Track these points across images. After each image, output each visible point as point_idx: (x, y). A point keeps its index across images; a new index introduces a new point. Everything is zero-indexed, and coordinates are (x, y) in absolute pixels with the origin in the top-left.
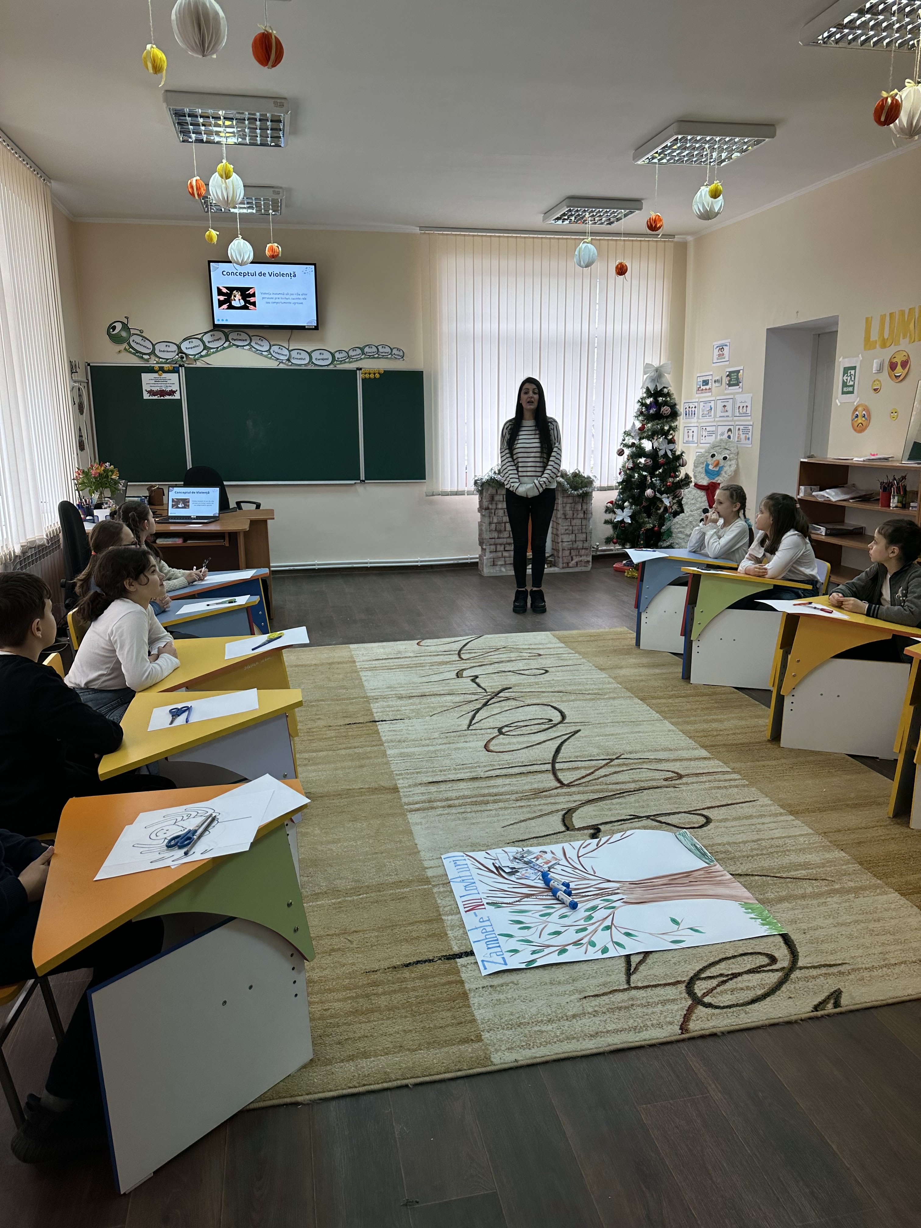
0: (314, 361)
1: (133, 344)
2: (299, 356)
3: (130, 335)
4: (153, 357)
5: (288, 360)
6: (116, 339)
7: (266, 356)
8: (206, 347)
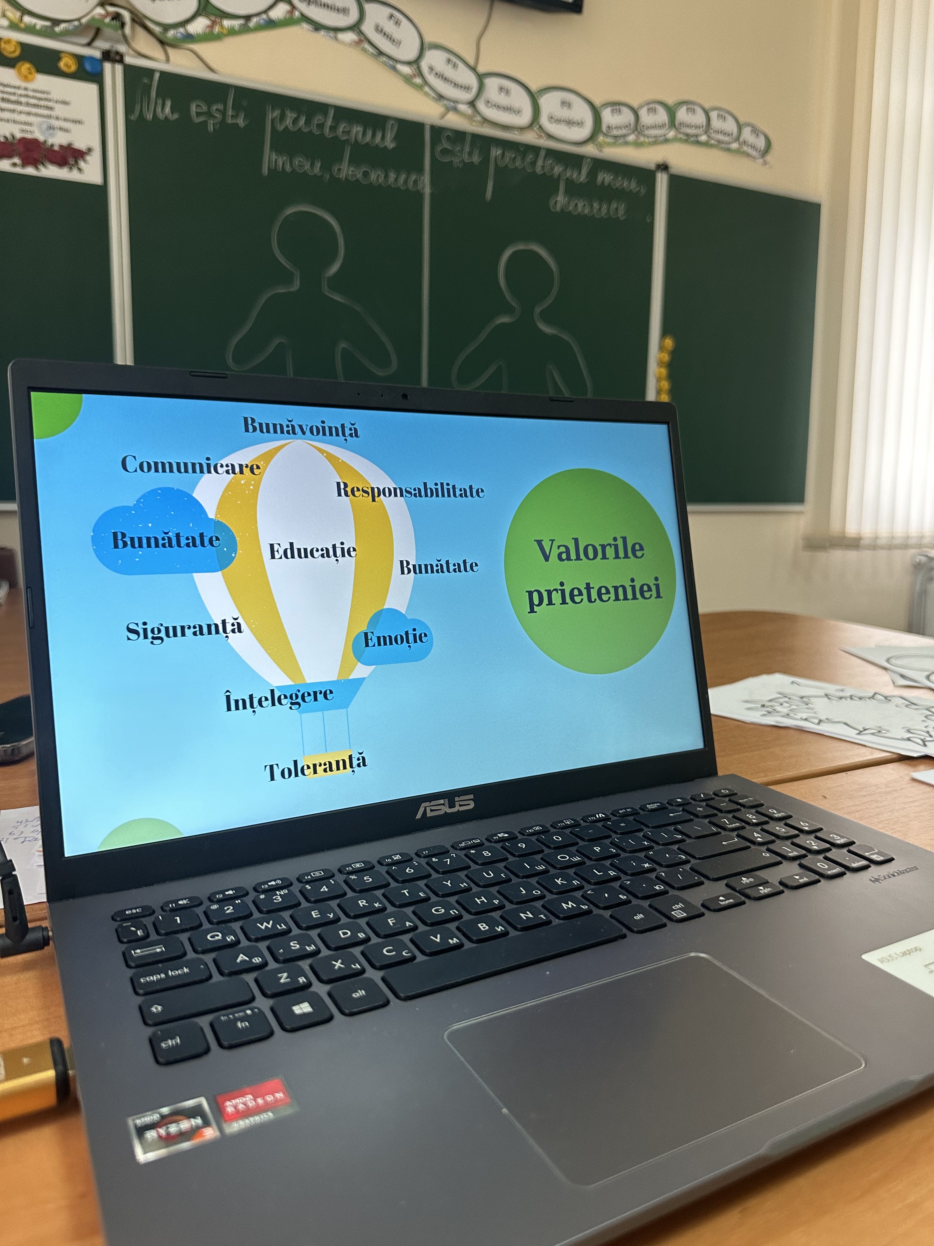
0: (544, 120)
2: (502, 99)
5: (472, 104)
7: (408, 80)
8: (207, 7)
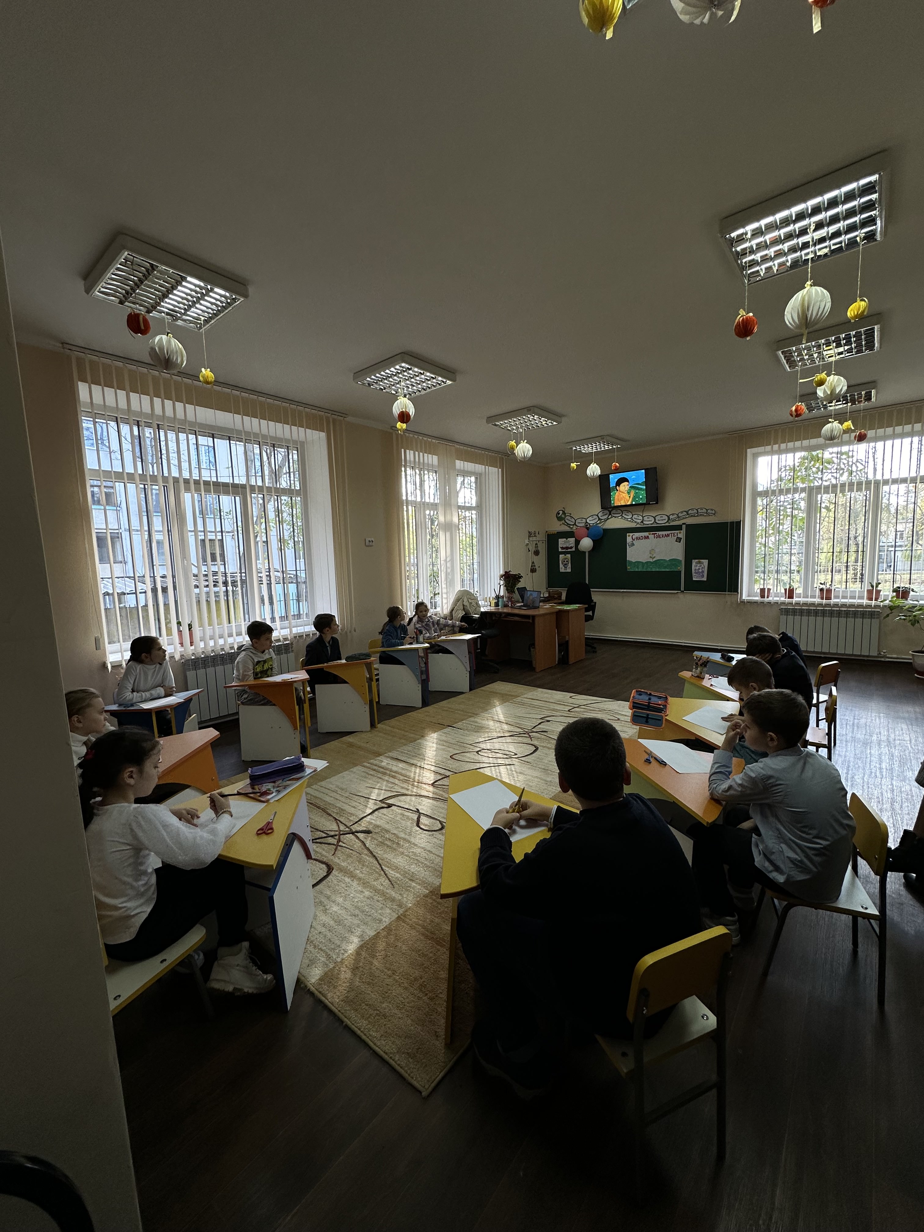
0: (657, 521)
1: (567, 521)
2: (648, 519)
3: (566, 516)
4: (575, 526)
5: (642, 522)
6: (559, 519)
7: (630, 521)
8: (599, 519)
